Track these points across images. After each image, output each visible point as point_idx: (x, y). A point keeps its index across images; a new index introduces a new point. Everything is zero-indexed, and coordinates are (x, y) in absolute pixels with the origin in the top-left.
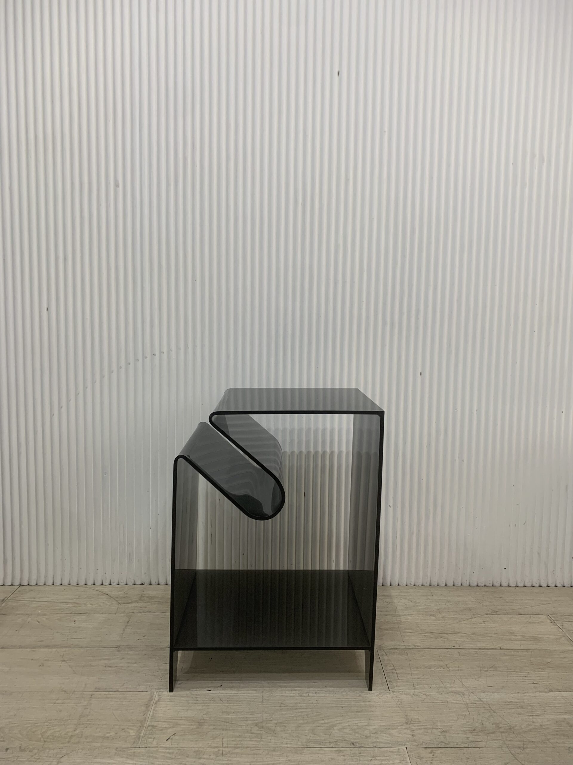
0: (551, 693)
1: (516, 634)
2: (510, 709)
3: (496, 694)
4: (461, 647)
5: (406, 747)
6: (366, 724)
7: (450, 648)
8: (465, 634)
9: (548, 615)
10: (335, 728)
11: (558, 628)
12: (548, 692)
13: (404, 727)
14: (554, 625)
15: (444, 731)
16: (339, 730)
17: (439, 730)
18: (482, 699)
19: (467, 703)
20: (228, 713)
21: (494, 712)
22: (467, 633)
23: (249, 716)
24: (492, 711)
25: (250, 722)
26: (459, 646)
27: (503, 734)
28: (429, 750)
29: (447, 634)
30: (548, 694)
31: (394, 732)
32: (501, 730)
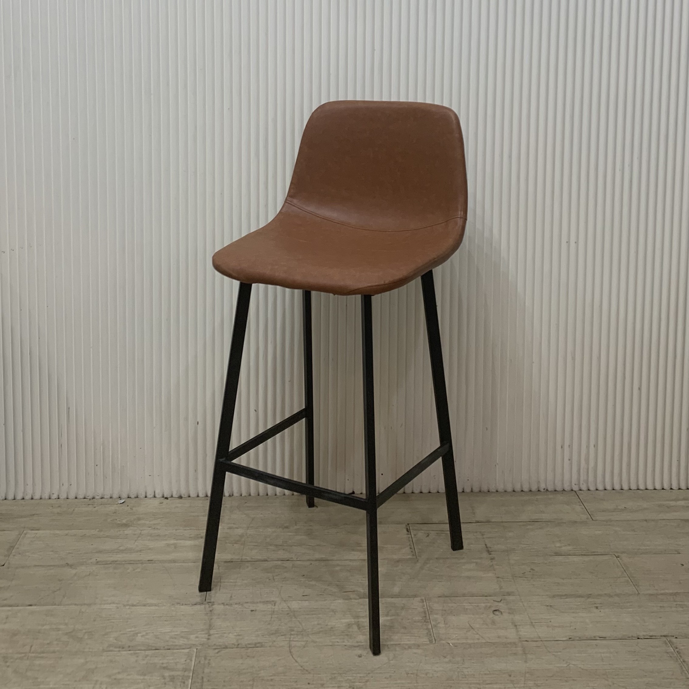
2: (313, 614)
3: (307, 602)
5: (197, 649)
6: (169, 631)
9: (408, 524)
10: (139, 635)
11: (409, 537)
13: (203, 632)
14: (408, 534)
15: (239, 635)
16: (142, 636)
17: (235, 634)
18: (290, 607)
20: (43, 625)
21: (295, 618)
22: (312, 545)
23: (62, 627)
24: (294, 617)
25: (60, 632)
26: (297, 558)
27: (292, 636)
28: (217, 651)
31: (192, 637)
32: (292, 633)
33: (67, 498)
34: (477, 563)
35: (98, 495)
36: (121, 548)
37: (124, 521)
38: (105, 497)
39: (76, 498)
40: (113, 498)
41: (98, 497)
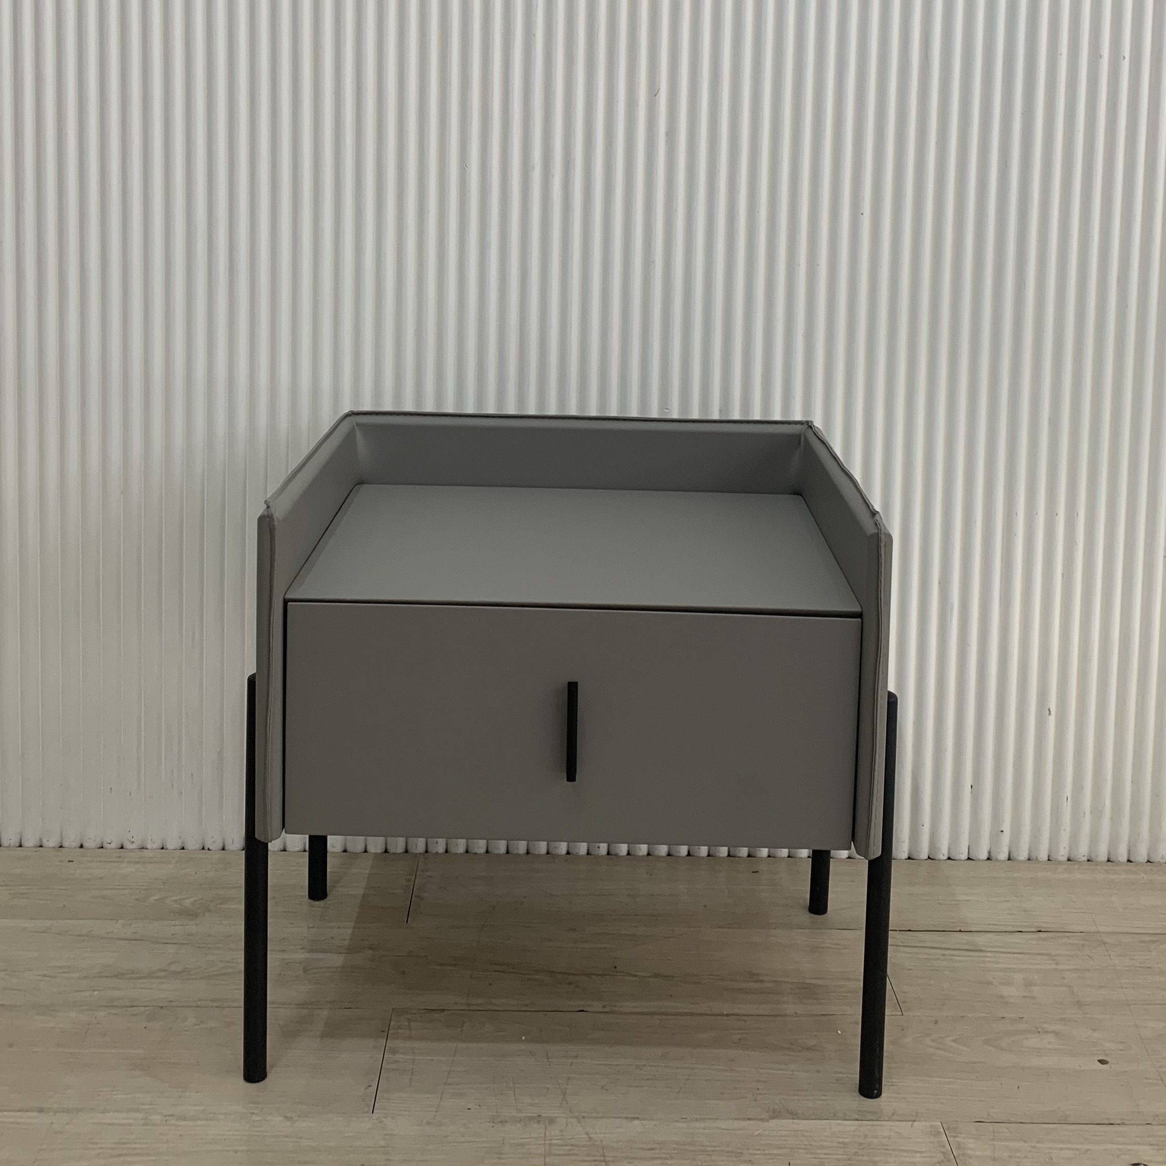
0: (773, 1123)
1: (762, 978)
3: (636, 1123)
4: (606, 1010)
7: (578, 1010)
8: (635, 976)
12: (767, 1121)
19: (551, 1145)
26: (604, 1007)
29: (589, 975)
30: (766, 1124)
33: (61, 847)
34: (1056, 1033)
35: (132, 840)
36: (173, 968)
37: (188, 903)
38: (149, 847)
39: (81, 846)
40: (167, 849)
41: (134, 846)
